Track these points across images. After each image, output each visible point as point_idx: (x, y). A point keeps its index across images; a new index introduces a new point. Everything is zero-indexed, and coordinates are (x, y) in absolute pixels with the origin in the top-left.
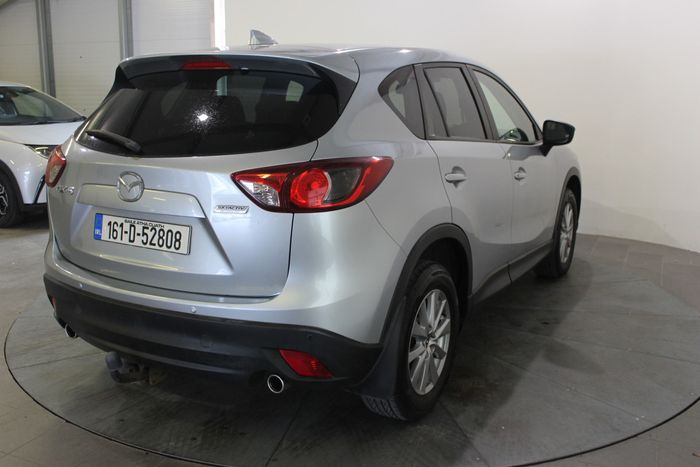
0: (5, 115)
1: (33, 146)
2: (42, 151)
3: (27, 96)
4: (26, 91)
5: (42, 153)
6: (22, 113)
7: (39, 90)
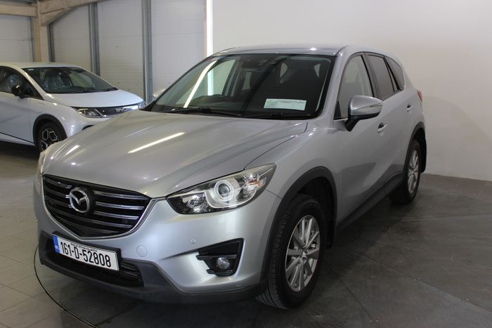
0: (64, 86)
1: (77, 108)
2: (83, 112)
3: (80, 74)
4: (80, 71)
5: (83, 113)
6: (75, 85)
7: (89, 71)
